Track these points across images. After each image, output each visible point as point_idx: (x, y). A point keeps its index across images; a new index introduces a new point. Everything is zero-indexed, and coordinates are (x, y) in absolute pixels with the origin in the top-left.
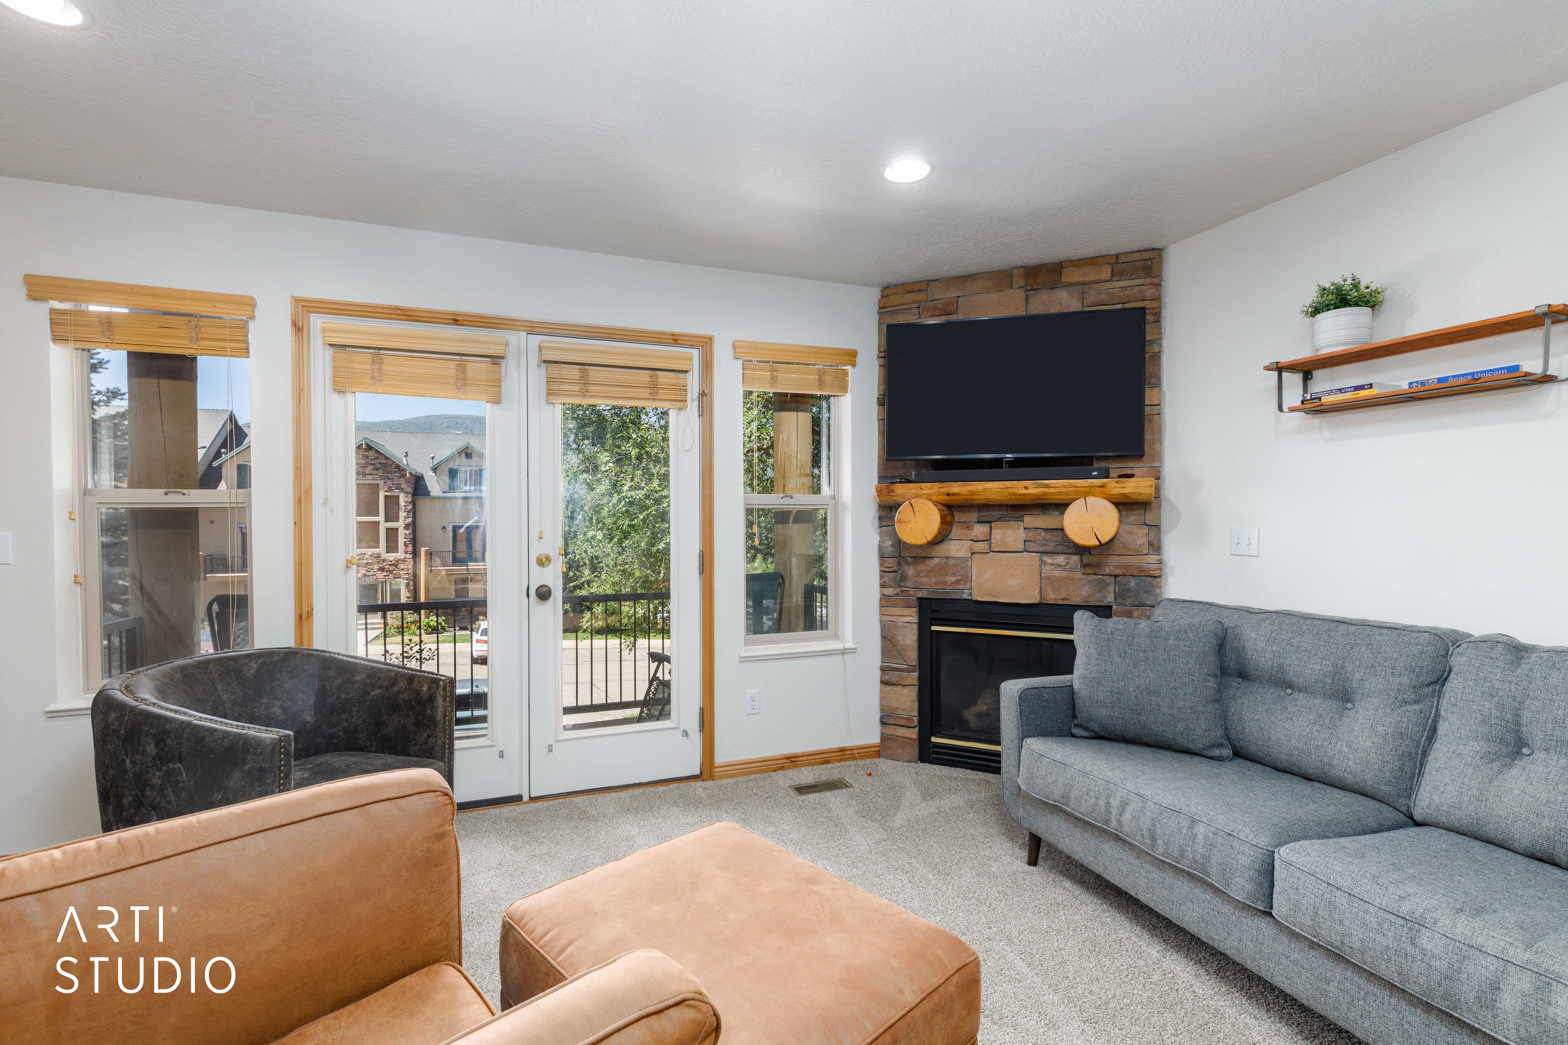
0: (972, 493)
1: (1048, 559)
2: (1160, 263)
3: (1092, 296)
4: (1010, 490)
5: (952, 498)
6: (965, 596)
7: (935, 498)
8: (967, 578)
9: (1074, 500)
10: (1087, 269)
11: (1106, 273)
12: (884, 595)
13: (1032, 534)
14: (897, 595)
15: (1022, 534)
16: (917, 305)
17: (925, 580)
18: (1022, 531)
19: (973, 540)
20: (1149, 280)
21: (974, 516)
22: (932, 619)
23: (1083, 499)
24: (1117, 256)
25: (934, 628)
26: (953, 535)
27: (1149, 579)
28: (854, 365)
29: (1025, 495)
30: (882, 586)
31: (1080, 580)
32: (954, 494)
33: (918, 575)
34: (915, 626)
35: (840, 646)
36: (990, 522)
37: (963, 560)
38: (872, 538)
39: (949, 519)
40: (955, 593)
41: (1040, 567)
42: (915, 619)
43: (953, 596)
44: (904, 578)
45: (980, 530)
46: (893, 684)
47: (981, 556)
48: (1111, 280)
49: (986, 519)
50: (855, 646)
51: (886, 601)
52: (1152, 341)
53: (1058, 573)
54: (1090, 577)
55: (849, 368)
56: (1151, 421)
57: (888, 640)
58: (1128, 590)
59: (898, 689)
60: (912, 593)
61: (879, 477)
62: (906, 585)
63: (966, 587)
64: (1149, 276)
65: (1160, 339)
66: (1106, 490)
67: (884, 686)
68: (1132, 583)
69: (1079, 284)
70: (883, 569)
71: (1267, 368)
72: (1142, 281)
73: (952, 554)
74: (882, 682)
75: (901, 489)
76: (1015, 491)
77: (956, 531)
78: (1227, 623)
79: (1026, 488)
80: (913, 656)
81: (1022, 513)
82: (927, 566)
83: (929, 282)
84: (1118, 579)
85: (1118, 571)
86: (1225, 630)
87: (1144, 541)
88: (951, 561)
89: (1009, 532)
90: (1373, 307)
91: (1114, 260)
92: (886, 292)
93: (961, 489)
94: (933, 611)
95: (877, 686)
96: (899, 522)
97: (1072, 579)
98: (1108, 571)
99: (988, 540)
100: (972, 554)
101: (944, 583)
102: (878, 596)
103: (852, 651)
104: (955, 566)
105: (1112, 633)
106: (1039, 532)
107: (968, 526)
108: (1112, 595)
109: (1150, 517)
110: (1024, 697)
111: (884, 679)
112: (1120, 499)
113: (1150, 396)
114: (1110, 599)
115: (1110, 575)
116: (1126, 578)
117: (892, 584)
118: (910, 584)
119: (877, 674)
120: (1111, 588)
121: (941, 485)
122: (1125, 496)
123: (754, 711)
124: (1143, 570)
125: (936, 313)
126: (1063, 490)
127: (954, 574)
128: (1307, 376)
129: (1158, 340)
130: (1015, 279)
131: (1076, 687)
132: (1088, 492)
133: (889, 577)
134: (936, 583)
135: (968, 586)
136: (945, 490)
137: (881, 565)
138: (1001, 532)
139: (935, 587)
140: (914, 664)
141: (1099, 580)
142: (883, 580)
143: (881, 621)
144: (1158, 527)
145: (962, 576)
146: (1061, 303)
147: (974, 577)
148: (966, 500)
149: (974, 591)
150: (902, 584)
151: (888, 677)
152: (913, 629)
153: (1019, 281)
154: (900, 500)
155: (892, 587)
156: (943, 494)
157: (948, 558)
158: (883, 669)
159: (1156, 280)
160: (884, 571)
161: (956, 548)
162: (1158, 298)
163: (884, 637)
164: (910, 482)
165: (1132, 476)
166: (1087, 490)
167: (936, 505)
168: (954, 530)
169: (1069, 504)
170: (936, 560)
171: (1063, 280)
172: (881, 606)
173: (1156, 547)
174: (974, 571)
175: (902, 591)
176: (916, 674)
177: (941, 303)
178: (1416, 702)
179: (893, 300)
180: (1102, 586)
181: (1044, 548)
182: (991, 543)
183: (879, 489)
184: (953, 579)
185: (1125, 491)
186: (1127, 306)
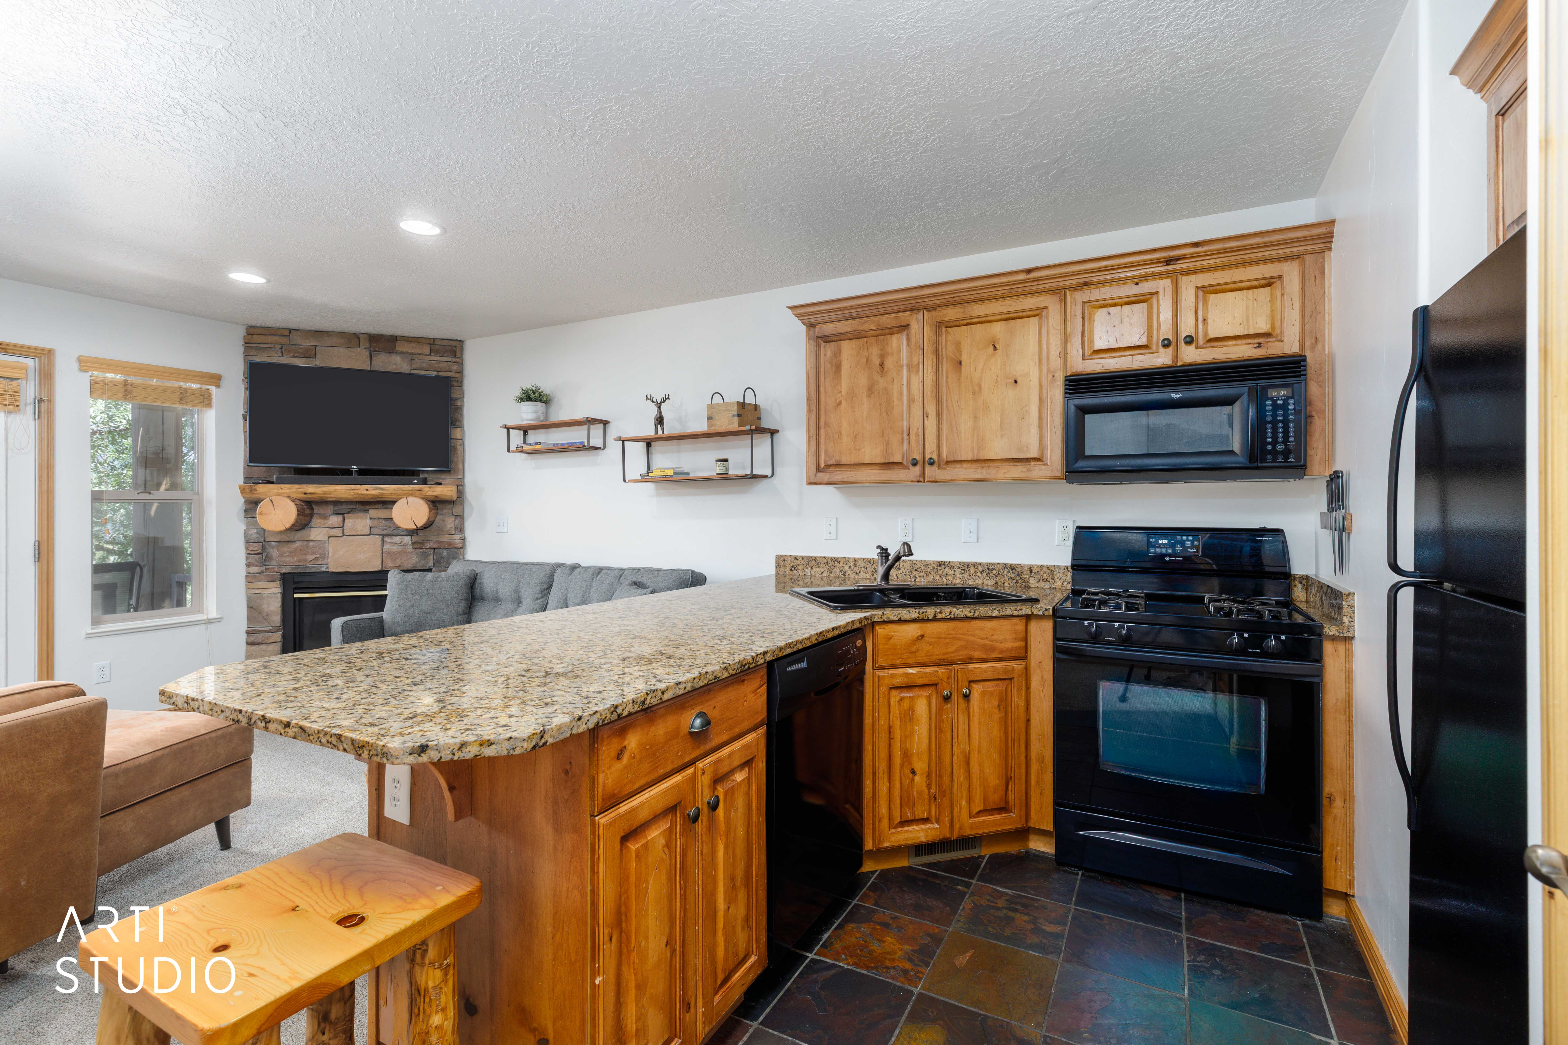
0: (325, 493)
1: (387, 539)
2: (462, 349)
3: (417, 363)
4: (355, 491)
5: (309, 496)
6: (323, 569)
7: (294, 496)
8: (324, 556)
9: (401, 498)
10: (414, 345)
11: (427, 351)
12: (249, 573)
13: (375, 523)
14: (262, 572)
15: (369, 522)
16: (280, 346)
17: (287, 559)
18: (368, 520)
19: (329, 528)
20: (454, 359)
21: (330, 509)
22: (295, 589)
23: (405, 499)
24: (434, 339)
25: (296, 596)
26: (312, 524)
27: (455, 550)
28: (218, 386)
29: (367, 495)
30: (248, 565)
31: (411, 552)
32: (310, 493)
33: (281, 555)
34: (279, 596)
35: (204, 617)
36: (343, 514)
37: (323, 542)
38: (238, 527)
39: (308, 512)
40: (314, 567)
41: (382, 545)
42: (279, 590)
43: (313, 570)
44: (268, 558)
45: (335, 520)
46: (259, 644)
47: (336, 539)
48: (430, 355)
49: (339, 512)
50: (220, 616)
51: (251, 578)
52: (456, 399)
53: (395, 549)
54: (418, 551)
55: (213, 388)
56: (456, 449)
57: (254, 609)
58: (442, 557)
59: (263, 647)
60: (276, 570)
61: (245, 478)
62: (271, 564)
63: (323, 562)
64: (455, 356)
65: (463, 398)
66: (423, 493)
67: (249, 646)
68: (445, 553)
69: (407, 353)
70: (248, 552)
71: (502, 427)
72: (449, 359)
73: (311, 538)
74: (248, 643)
75: (262, 489)
76: (359, 492)
77: (316, 521)
78: (478, 570)
79: (367, 490)
80: (277, 619)
81: (368, 507)
82: (290, 548)
83: (290, 330)
84: (436, 550)
85: (435, 546)
86: (476, 575)
87: (452, 525)
88: (311, 544)
89: (359, 521)
90: (545, 402)
91: (432, 342)
92: (251, 331)
93: (316, 490)
94: (295, 583)
95: (243, 646)
96: (261, 513)
97: (405, 552)
98: (428, 545)
99: (342, 527)
100: (329, 537)
101: (305, 560)
102: (244, 574)
103: (218, 620)
104: (314, 547)
105: (410, 581)
106: (381, 521)
107: (325, 517)
108: (432, 561)
109: (456, 511)
110: (344, 627)
111: (249, 641)
112: (433, 499)
113: (456, 433)
114: (430, 564)
115: (430, 548)
116: (441, 550)
117: (256, 563)
118: (274, 563)
119: (243, 637)
120: (431, 557)
121: (299, 486)
122: (436, 496)
123: (103, 680)
124: (451, 544)
125: (297, 355)
126: (394, 492)
127: (313, 553)
128: (525, 433)
129: (462, 398)
130: (361, 341)
131: (384, 617)
132: (407, 495)
133: (252, 559)
134: (299, 561)
135: (325, 561)
136: (303, 490)
137: (247, 549)
138: (352, 521)
139: (296, 564)
140: (278, 625)
141: (423, 552)
142: (249, 561)
143: (247, 594)
144: (462, 517)
145: (321, 554)
146: (396, 364)
147: (330, 555)
148: (321, 497)
149: (330, 566)
150: (267, 563)
151: (253, 638)
152: (277, 598)
153: (364, 343)
154: (262, 497)
155: (257, 566)
156: (301, 493)
157: (309, 541)
158: (249, 633)
159: (458, 360)
160: (249, 554)
161: (317, 533)
162: (461, 372)
163: (250, 608)
164: (272, 483)
165: (440, 484)
166: (410, 492)
167: (293, 501)
168: (314, 520)
169: (396, 502)
170: (298, 544)
171: (397, 348)
172: (248, 582)
173: (461, 529)
174: (330, 550)
175: (267, 569)
176: (280, 634)
177: (301, 348)
178: (541, 598)
179: (256, 338)
180: (425, 556)
181: (384, 532)
182: (343, 530)
183: (242, 488)
184: (313, 557)
185: (435, 493)
186: (441, 374)
